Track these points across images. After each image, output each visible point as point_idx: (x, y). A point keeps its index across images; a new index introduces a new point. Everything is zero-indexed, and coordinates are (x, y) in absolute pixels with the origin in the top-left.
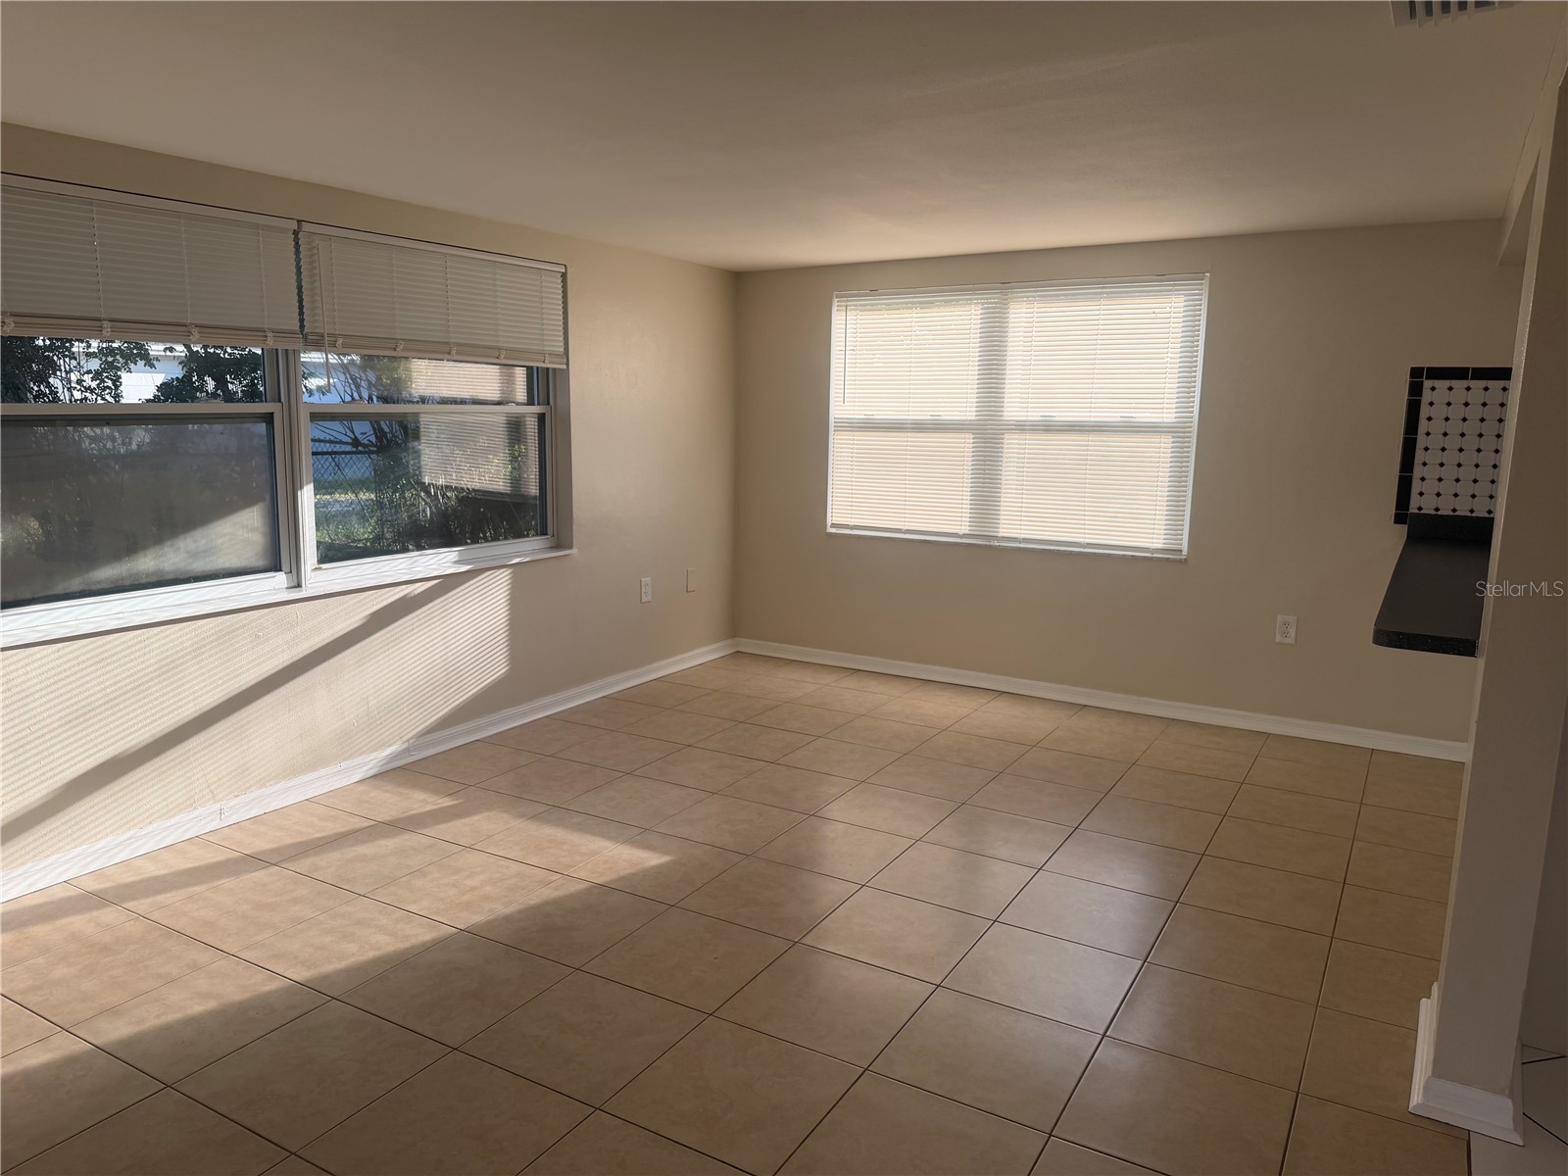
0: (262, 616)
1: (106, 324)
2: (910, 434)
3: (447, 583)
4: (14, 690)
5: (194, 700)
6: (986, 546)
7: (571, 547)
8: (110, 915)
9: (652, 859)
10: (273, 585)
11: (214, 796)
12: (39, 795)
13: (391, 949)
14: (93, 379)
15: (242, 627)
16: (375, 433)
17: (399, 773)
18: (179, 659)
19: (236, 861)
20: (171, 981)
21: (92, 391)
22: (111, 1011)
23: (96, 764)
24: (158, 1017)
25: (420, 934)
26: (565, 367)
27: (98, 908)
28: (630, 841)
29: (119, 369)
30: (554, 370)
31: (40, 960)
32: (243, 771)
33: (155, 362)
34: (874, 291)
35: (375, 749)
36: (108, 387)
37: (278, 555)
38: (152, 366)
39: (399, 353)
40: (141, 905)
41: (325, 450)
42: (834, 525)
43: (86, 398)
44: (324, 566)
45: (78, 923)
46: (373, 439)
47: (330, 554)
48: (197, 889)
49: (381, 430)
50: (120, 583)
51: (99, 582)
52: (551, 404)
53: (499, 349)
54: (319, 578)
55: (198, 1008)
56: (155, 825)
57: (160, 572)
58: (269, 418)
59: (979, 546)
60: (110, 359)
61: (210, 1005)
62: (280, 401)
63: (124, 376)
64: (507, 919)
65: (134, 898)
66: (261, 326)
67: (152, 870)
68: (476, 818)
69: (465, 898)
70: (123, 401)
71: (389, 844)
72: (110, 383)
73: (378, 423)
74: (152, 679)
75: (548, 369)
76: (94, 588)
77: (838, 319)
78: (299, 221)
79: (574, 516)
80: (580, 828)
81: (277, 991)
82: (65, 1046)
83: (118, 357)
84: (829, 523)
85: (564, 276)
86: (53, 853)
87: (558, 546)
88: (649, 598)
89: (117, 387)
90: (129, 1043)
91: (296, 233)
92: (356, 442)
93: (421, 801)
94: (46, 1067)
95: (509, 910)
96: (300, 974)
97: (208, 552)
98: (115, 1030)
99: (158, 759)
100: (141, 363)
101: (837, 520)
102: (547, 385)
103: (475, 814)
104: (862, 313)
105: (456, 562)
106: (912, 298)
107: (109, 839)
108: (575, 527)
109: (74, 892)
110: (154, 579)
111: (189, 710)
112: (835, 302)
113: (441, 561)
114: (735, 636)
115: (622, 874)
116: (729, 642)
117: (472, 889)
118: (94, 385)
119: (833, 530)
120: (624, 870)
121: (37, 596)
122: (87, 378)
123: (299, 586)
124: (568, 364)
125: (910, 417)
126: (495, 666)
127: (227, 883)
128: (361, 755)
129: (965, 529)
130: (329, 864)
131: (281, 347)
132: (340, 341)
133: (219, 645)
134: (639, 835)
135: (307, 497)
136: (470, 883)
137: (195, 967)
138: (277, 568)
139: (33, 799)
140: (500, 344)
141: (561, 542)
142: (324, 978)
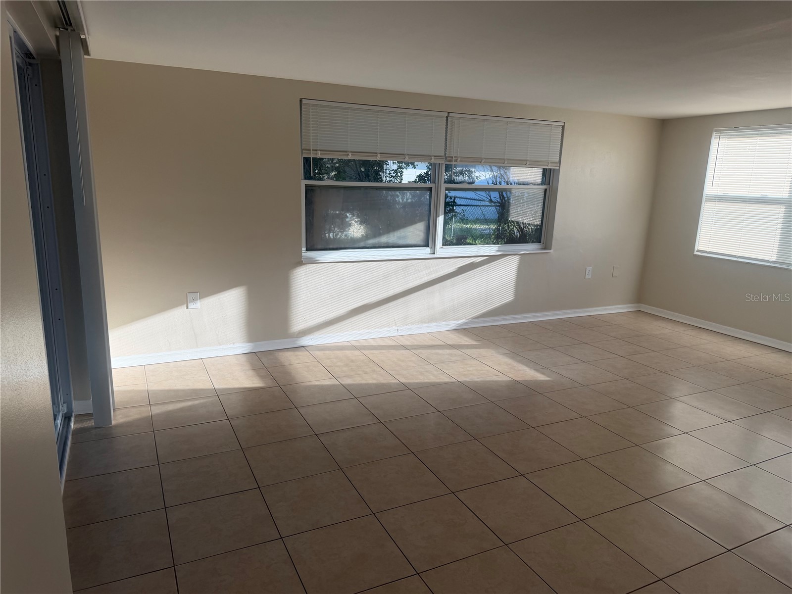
0: (419, 263)
1: (379, 155)
2: (748, 205)
3: (492, 258)
4: (340, 276)
5: (393, 289)
6: (784, 269)
7: (551, 249)
8: (357, 353)
9: (541, 377)
10: (425, 252)
11: (396, 324)
12: (343, 312)
13: (433, 381)
14: (394, 173)
15: (411, 266)
16: (500, 197)
17: (462, 330)
18: (390, 274)
19: (397, 346)
20: (366, 373)
21: (394, 177)
22: (348, 376)
23: (361, 305)
24: (359, 381)
25: (445, 379)
26: (558, 168)
27: (354, 350)
28: (537, 370)
29: (403, 169)
30: (554, 169)
31: (335, 360)
32: (407, 318)
33: (416, 166)
34: (737, 128)
35: (455, 320)
36: (399, 176)
37: (427, 241)
38: (415, 168)
39: (506, 164)
40: (366, 352)
41: (478, 204)
42: (698, 251)
43: (391, 180)
44: (444, 247)
45: (348, 352)
46: (499, 200)
47: (446, 243)
48: (383, 351)
49: (503, 196)
50: (375, 246)
51: (369, 244)
52: (550, 184)
53: (527, 161)
54: (442, 251)
55: (371, 381)
56: (376, 330)
57: (387, 243)
58: (430, 189)
59: (781, 268)
60: (401, 165)
61: (375, 382)
62: (435, 183)
63: (404, 170)
64: (476, 382)
65: (364, 349)
66: (430, 154)
67: (373, 343)
68: (481, 350)
69: (464, 373)
70: (403, 182)
71: (448, 351)
72: (399, 175)
73: (502, 193)
74: (380, 280)
75: (551, 169)
76: (367, 246)
77: (714, 142)
78: (449, 113)
79: (554, 235)
80: (519, 361)
81: (394, 383)
82: (333, 382)
83: (403, 164)
84: (696, 249)
85: (563, 127)
86: (346, 331)
87: (545, 249)
88: (590, 277)
89: (402, 176)
90: (350, 385)
91: (447, 117)
92: (491, 201)
93: (465, 340)
94: (328, 385)
95: (478, 380)
96: (403, 380)
97: (405, 237)
98: (347, 381)
99: (380, 307)
100: (411, 166)
101: (701, 248)
102: (549, 177)
103: (482, 349)
104: (728, 139)
105: (497, 251)
106: (759, 131)
107: (362, 331)
108: (553, 241)
109: (349, 344)
110: (385, 245)
111: (391, 293)
112: (714, 134)
113: (492, 249)
114: (638, 303)
115: (526, 379)
116: (636, 305)
117: (469, 371)
118: (394, 175)
119: (699, 253)
120: (528, 378)
121: (350, 247)
122: (392, 172)
123: (434, 253)
124: (560, 167)
125: (749, 196)
126: (507, 296)
127: (392, 351)
128: (449, 321)
129: (774, 259)
130: (425, 353)
131: (437, 162)
132: (459, 160)
133: (404, 271)
134: (541, 369)
135: (441, 220)
136: (469, 369)
137: (374, 371)
138: (427, 246)
139: (342, 312)
140: (528, 159)
141: (547, 247)
142: (409, 383)
